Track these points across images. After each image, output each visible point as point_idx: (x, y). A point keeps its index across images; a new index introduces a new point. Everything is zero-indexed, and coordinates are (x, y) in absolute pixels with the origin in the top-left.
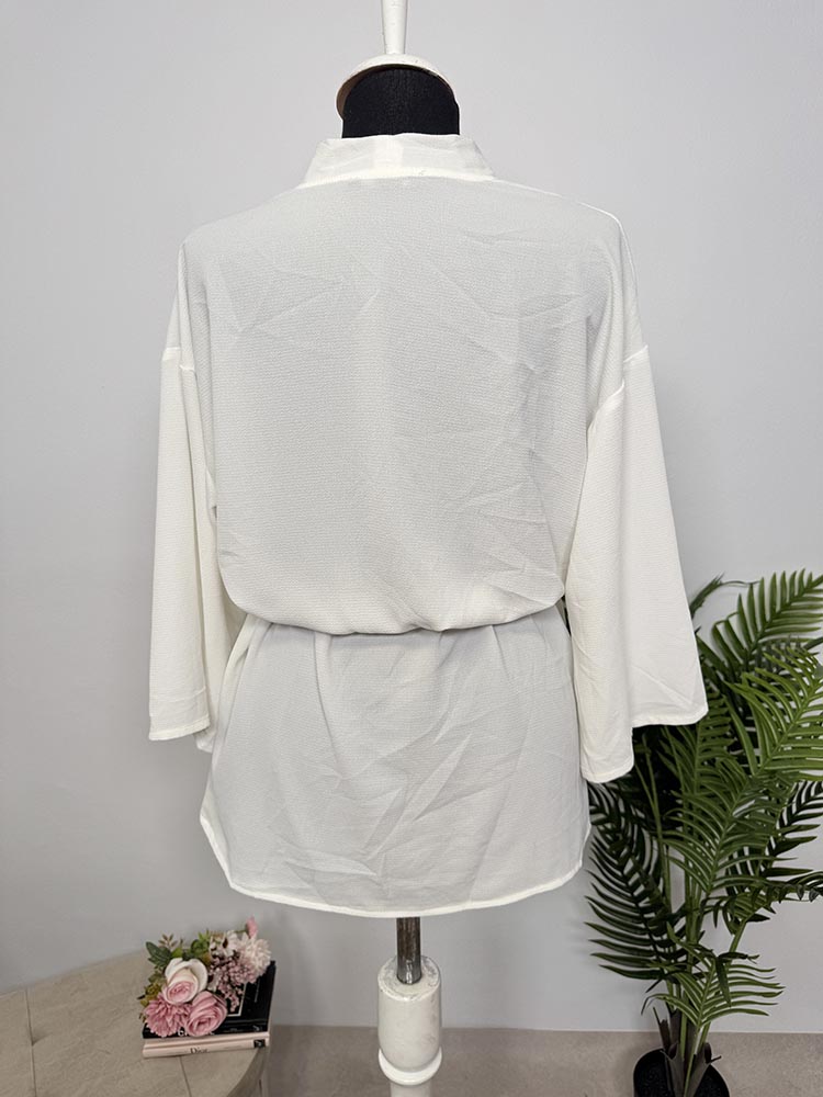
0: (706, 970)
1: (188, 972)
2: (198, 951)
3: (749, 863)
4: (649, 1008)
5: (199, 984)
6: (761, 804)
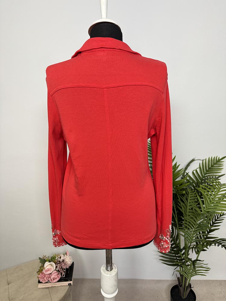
0: (190, 264)
1: (50, 265)
2: (53, 259)
3: (202, 235)
4: (175, 274)
5: (53, 269)
6: (205, 220)
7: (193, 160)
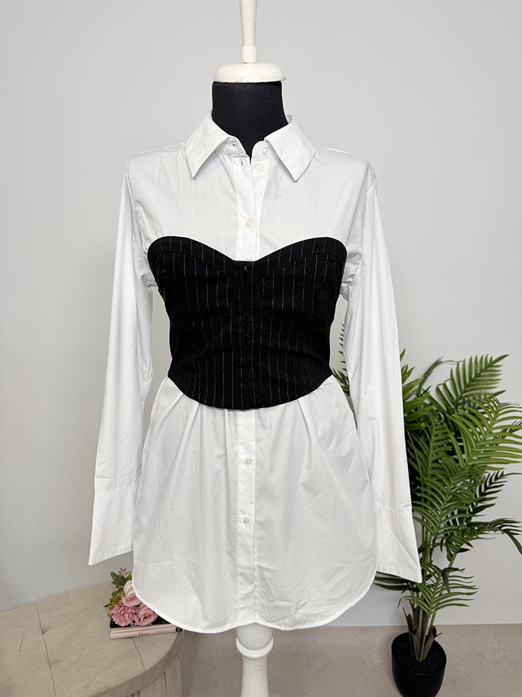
3: (457, 519)
6: (466, 484)
7: (437, 363)
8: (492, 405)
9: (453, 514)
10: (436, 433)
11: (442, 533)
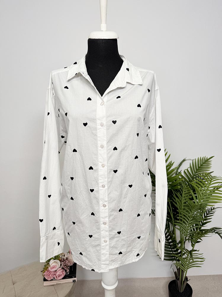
1: (55, 263)
3: (195, 228)
5: (58, 266)
6: (199, 212)
7: (184, 160)
8: (209, 178)
9: (193, 226)
10: (185, 190)
11: (189, 234)
